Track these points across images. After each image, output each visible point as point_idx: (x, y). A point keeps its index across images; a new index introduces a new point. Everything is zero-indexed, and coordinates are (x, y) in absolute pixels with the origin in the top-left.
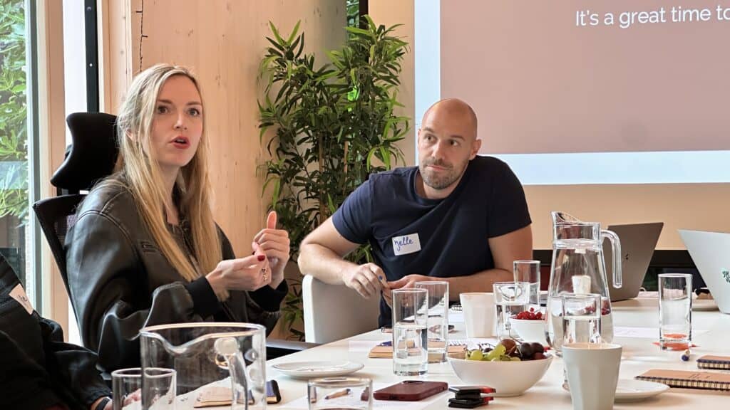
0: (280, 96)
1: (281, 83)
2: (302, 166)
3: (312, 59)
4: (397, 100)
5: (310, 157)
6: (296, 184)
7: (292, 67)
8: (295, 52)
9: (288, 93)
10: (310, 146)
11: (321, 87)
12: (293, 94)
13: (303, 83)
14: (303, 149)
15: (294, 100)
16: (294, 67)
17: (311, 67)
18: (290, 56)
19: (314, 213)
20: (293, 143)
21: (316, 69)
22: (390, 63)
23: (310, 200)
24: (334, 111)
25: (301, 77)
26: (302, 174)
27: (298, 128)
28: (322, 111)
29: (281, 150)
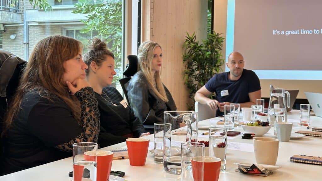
0: (189, 52)
1: (189, 49)
2: (194, 72)
3: (198, 43)
4: (221, 54)
5: (196, 69)
6: (192, 77)
7: (192, 45)
8: (193, 40)
9: (191, 52)
10: (197, 67)
11: (200, 50)
12: (192, 52)
13: (195, 49)
14: (195, 67)
15: (192, 54)
16: (193, 45)
17: (197, 44)
18: (192, 41)
19: (197, 85)
20: (192, 65)
21: (199, 45)
22: (220, 44)
23: (196, 82)
24: (204, 57)
25: (195, 47)
26: (194, 74)
27: (193, 61)
28: (200, 57)
29: (189, 67)
